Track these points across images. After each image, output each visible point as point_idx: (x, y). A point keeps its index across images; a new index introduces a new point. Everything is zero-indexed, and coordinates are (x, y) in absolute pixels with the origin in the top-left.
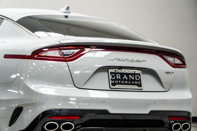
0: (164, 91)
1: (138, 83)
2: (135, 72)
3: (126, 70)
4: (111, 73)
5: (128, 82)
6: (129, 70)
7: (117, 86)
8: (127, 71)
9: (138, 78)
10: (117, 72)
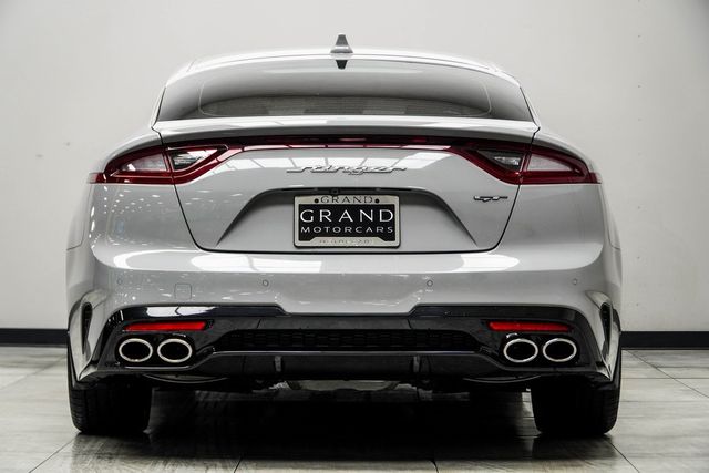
0: (477, 249)
1: (385, 230)
2: (377, 201)
3: (351, 198)
4: (302, 207)
5: (354, 230)
6: (358, 197)
7: (316, 241)
8: (352, 200)
9: (386, 216)
10: (320, 203)
